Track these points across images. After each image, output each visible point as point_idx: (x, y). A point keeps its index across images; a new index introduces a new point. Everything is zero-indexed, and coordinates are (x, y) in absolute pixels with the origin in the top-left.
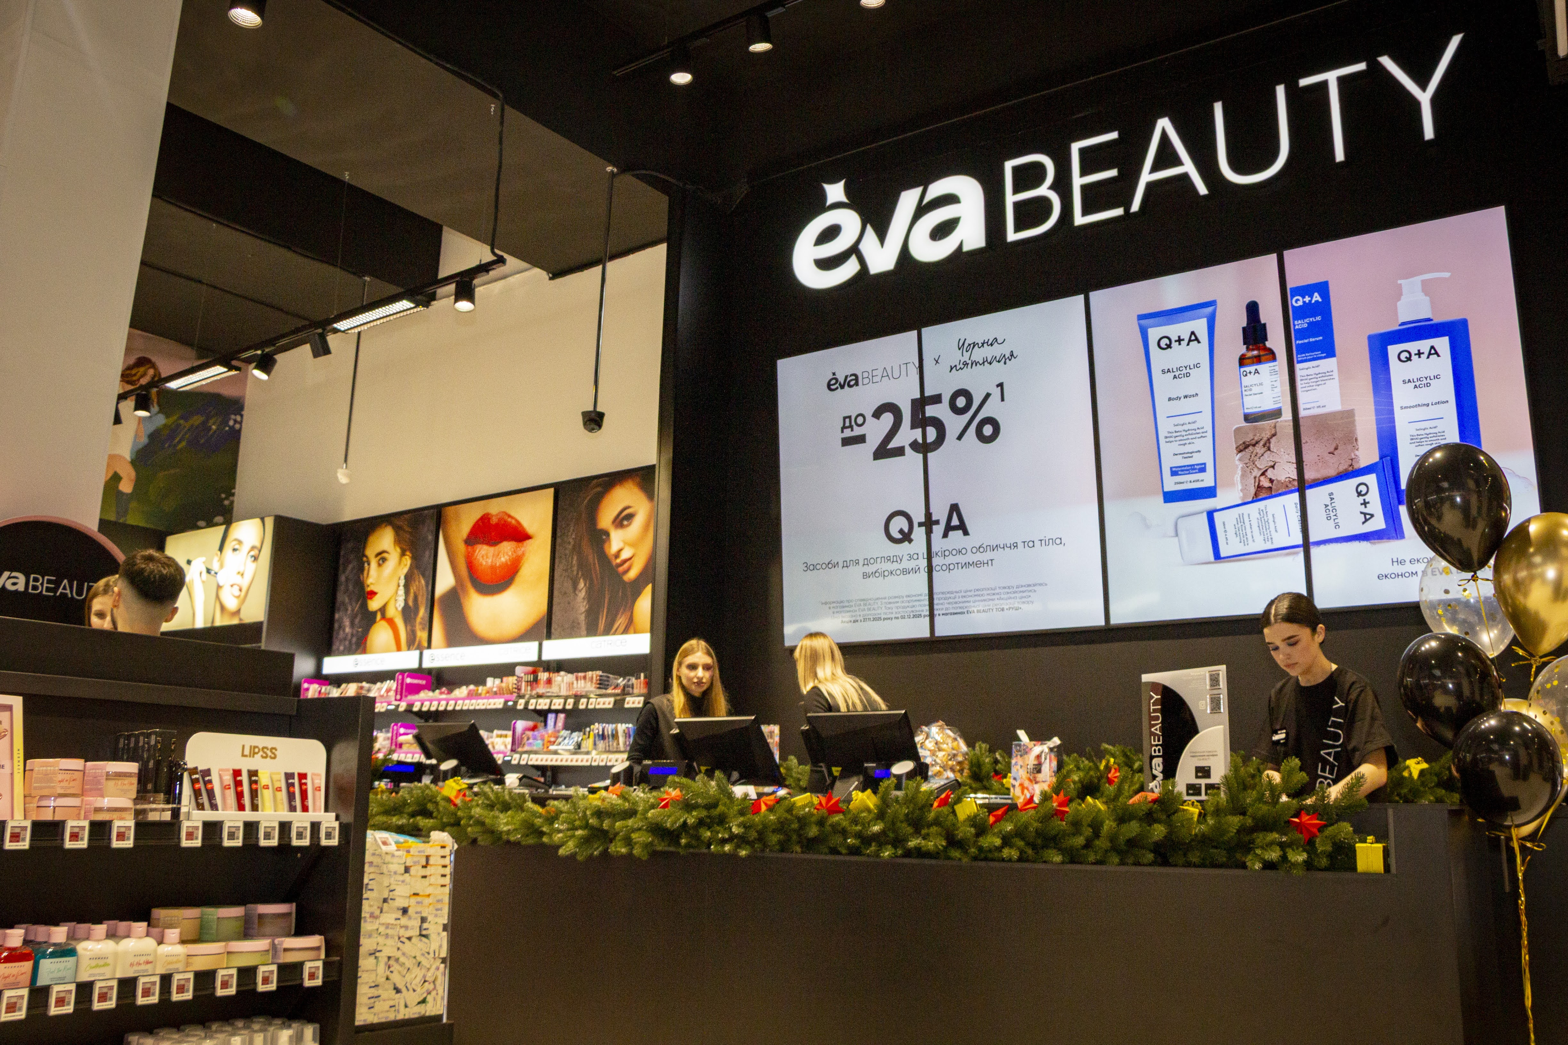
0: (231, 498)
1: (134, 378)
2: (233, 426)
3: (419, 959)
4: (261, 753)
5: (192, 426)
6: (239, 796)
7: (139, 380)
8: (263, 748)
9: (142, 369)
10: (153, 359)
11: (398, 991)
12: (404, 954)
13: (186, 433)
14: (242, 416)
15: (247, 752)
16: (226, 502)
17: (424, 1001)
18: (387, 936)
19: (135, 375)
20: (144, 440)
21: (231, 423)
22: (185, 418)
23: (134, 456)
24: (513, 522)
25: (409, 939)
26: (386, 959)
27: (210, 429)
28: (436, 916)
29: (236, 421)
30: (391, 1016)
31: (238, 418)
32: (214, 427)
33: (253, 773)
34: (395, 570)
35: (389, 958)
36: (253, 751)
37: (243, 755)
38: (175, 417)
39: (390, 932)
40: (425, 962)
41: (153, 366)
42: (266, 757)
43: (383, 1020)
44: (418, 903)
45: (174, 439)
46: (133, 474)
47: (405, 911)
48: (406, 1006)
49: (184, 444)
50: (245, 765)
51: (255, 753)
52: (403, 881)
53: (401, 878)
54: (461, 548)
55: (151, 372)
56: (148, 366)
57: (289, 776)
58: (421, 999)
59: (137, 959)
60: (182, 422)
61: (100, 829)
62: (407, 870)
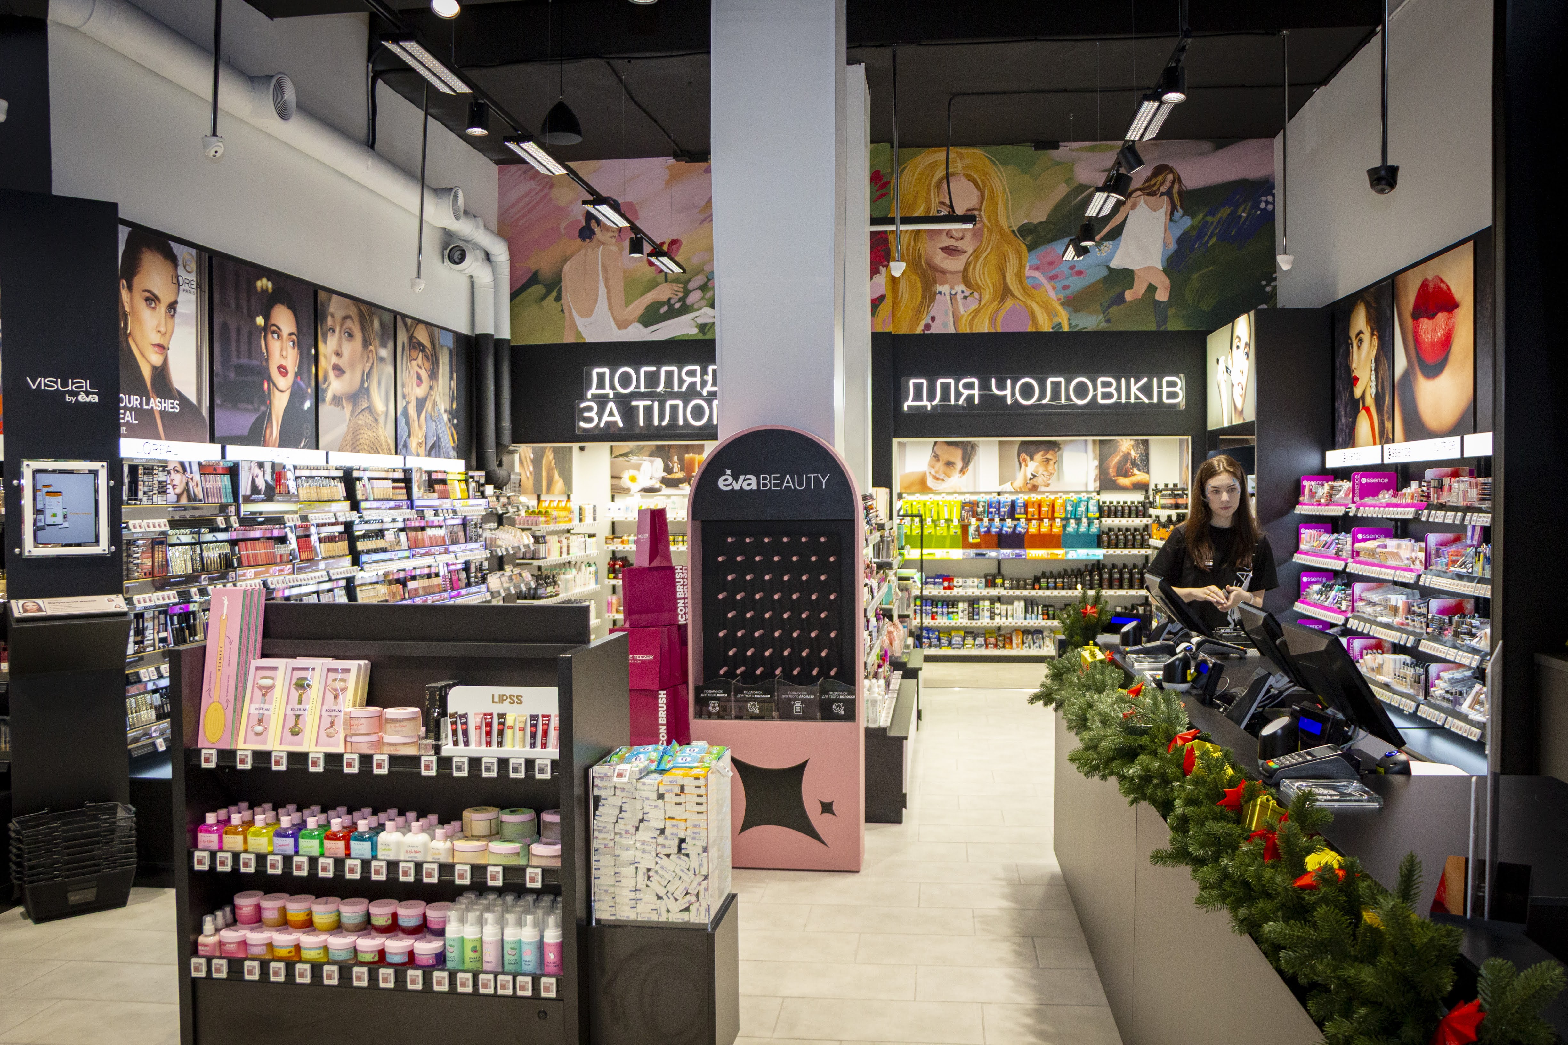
0: (1273, 284)
1: (1155, 188)
2: (1265, 209)
3: (680, 873)
4: (509, 700)
5: (1221, 218)
6: (489, 734)
7: (1159, 189)
8: (510, 696)
9: (1160, 178)
10: (1170, 165)
11: (660, 898)
12: (662, 868)
13: (1215, 229)
14: (1273, 195)
15: (496, 699)
16: (1268, 289)
17: (687, 909)
18: (644, 851)
19: (1155, 184)
20: (1173, 246)
21: (1263, 205)
22: (1212, 213)
23: (1165, 265)
24: (1445, 288)
25: (668, 856)
26: (645, 870)
27: (1240, 216)
28: (694, 838)
29: (1267, 203)
30: (654, 918)
31: (1270, 198)
32: (1244, 215)
33: (502, 716)
34: (1368, 353)
35: (649, 870)
36: (502, 699)
37: (493, 702)
38: (1201, 216)
39: (645, 847)
40: (684, 876)
41: (1171, 170)
42: (513, 703)
43: (646, 919)
44: (673, 826)
45: (1203, 237)
46: (1167, 282)
47: (662, 831)
48: (668, 911)
49: (1214, 239)
50: (496, 709)
51: (503, 700)
52: (656, 806)
53: (654, 803)
54: (1409, 322)
55: (1170, 177)
56: (1166, 173)
57: (534, 717)
58: (684, 907)
59: (409, 849)
60: (1209, 218)
61: (366, 760)
62: (661, 796)
